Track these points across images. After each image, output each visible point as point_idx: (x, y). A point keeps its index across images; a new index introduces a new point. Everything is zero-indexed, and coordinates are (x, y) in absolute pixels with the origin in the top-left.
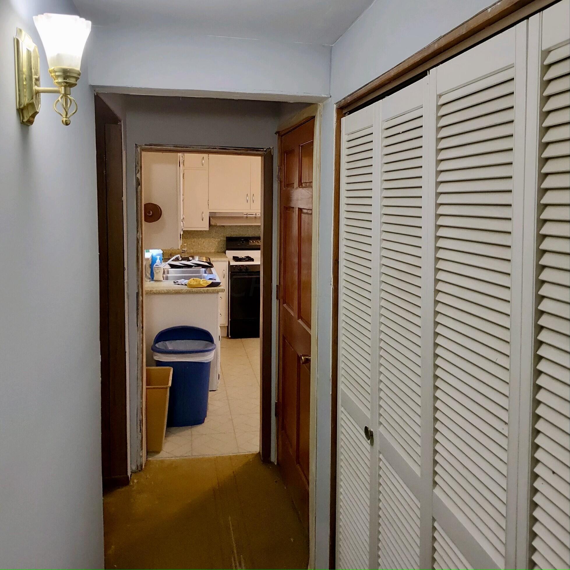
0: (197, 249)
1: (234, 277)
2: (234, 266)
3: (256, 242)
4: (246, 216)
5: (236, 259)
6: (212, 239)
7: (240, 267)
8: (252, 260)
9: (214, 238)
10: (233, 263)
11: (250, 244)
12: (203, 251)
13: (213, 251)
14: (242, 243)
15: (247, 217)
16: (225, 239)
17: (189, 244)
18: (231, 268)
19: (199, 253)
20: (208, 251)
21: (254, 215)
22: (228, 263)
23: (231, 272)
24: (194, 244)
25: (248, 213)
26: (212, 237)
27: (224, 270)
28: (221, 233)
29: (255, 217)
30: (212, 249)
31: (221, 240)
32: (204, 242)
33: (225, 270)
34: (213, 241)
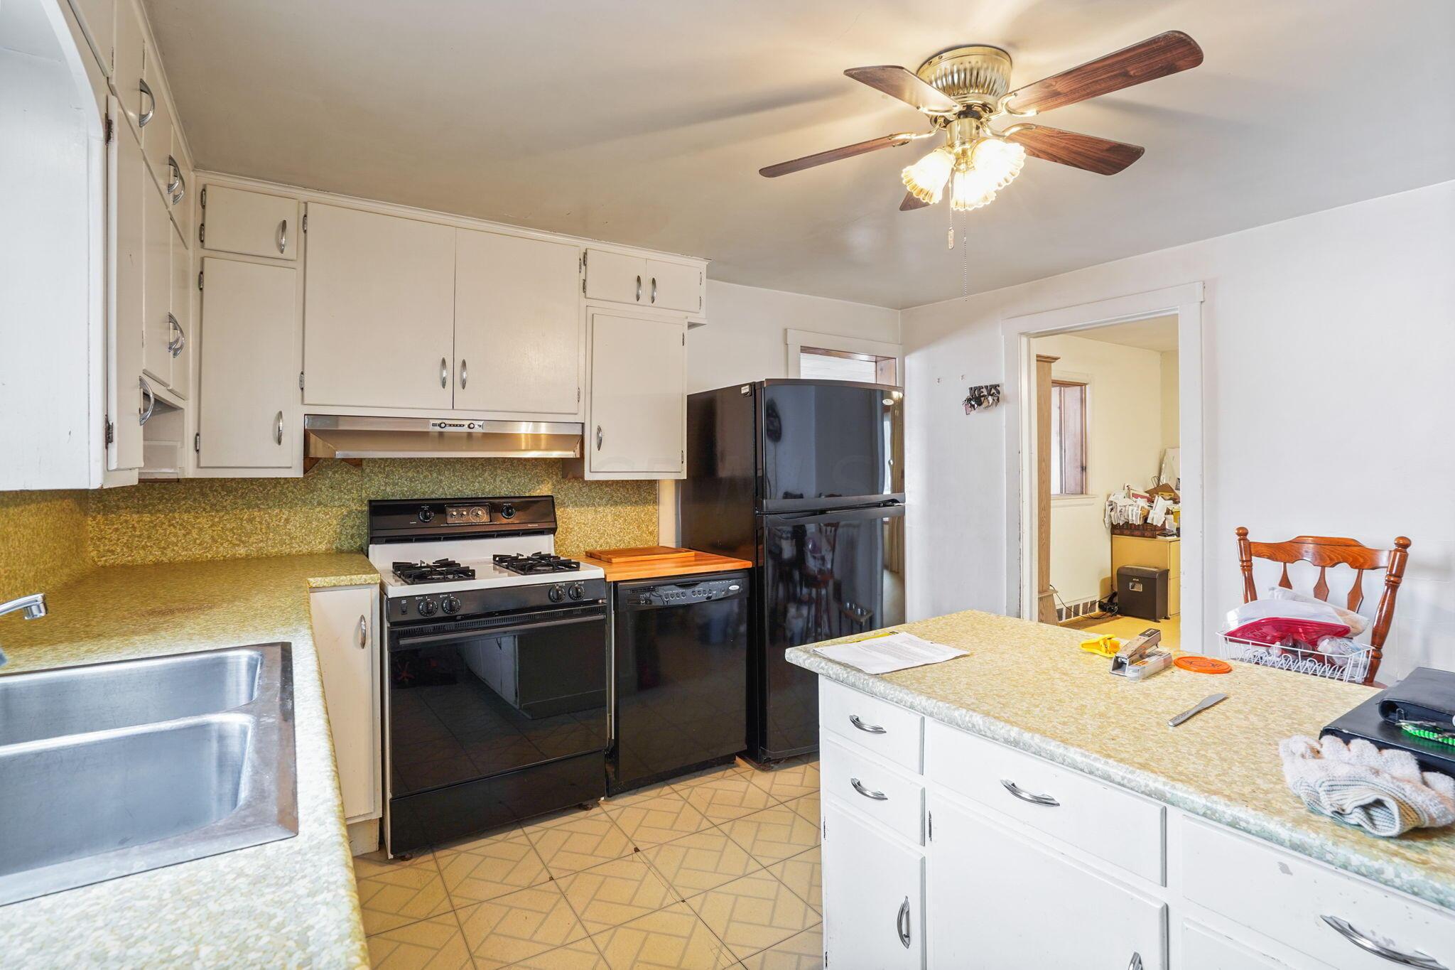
0: (261, 545)
1: (404, 642)
2: (404, 602)
3: (468, 514)
4: (438, 429)
5: (406, 572)
6: (318, 509)
7: (428, 604)
8: (468, 574)
9: (326, 506)
10: (398, 589)
11: (450, 520)
12: (286, 549)
13: (323, 547)
14: (426, 517)
15: (441, 434)
16: (366, 508)
17: (232, 530)
18: (389, 606)
19: (268, 557)
20: (305, 549)
21: (465, 429)
22: (377, 590)
23: (393, 624)
24: (249, 527)
25: (447, 422)
26: (319, 504)
27: (363, 618)
28: (349, 491)
29: (470, 435)
30: (320, 543)
31: (350, 512)
32: (287, 521)
33: (368, 618)
34: (321, 515)
